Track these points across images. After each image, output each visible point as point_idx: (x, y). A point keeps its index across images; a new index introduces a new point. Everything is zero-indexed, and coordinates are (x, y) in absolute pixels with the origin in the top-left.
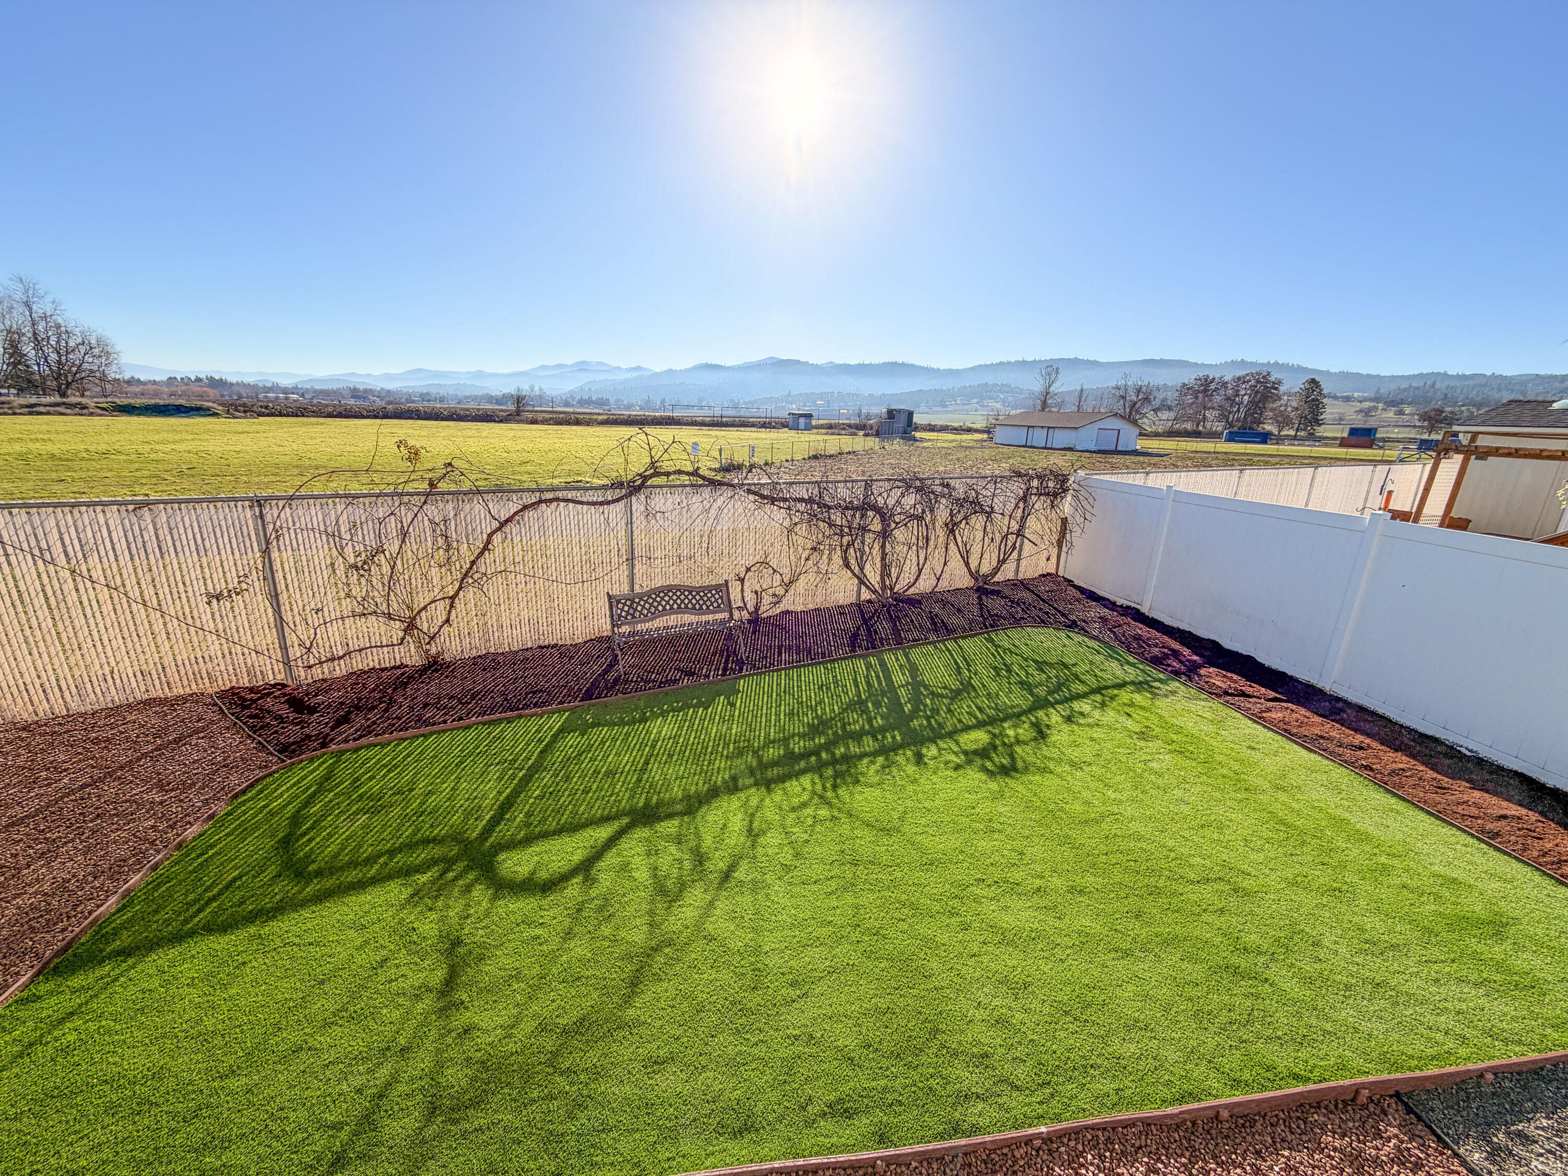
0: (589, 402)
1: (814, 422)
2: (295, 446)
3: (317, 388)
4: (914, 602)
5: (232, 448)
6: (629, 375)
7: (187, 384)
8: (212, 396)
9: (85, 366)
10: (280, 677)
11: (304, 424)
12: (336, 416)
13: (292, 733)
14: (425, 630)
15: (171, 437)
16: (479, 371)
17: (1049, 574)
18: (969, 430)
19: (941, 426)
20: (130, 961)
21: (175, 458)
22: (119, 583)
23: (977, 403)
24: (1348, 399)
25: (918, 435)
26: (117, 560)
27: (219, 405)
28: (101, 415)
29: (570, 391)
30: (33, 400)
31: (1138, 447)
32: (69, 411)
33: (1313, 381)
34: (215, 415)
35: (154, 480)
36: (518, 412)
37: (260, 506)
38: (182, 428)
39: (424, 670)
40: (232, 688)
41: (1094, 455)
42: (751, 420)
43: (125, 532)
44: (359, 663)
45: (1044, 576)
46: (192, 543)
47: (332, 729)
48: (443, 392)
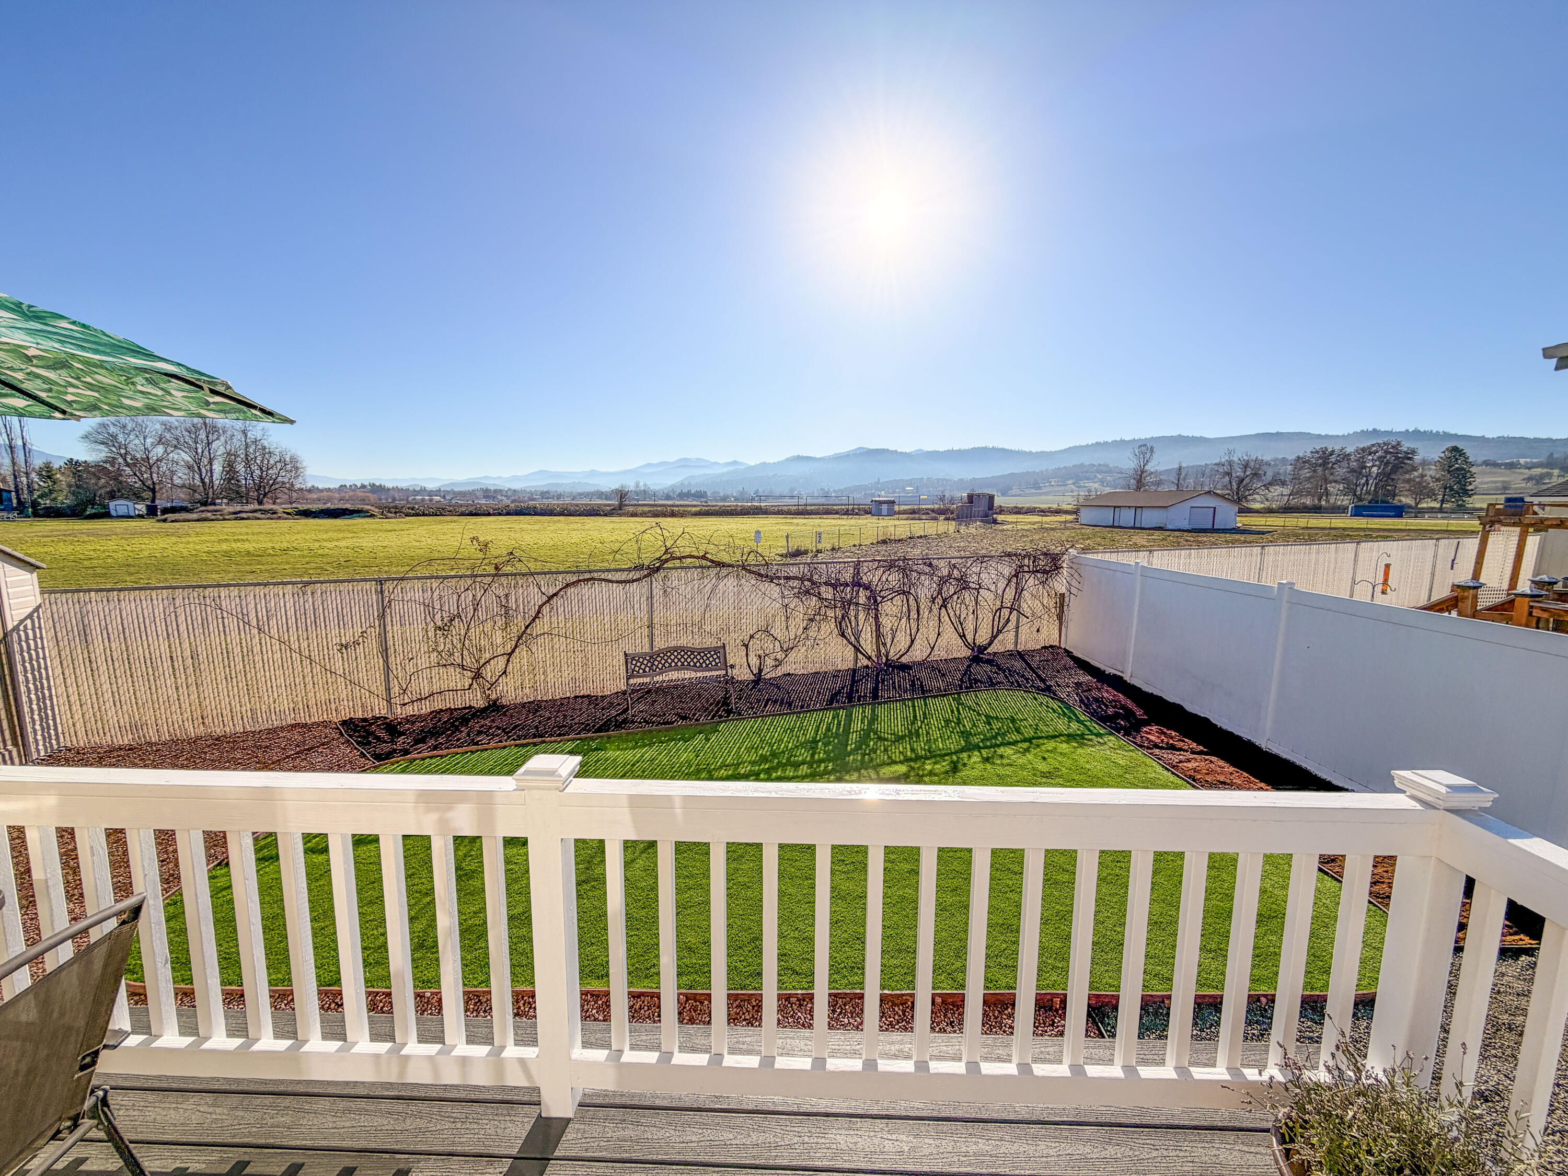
0: (688, 495)
1: (896, 508)
2: (429, 541)
3: (456, 490)
4: (905, 667)
5: (380, 544)
6: (725, 470)
7: (354, 491)
8: (372, 501)
9: (280, 479)
10: (384, 712)
11: (440, 522)
12: (468, 515)
13: (385, 748)
14: (489, 679)
15: (335, 535)
16: (592, 471)
17: (1051, 646)
18: (1058, 512)
19: (1028, 508)
20: (266, 863)
21: (336, 552)
22: (286, 638)
23: (1073, 484)
24: (1512, 466)
25: (1000, 518)
26: (288, 631)
27: (376, 507)
28: (286, 519)
29: (671, 486)
30: (239, 508)
31: (1239, 525)
32: (263, 516)
33: (1455, 449)
34: (372, 516)
35: (319, 571)
36: (621, 506)
37: (381, 584)
38: (345, 528)
39: (484, 710)
40: (351, 719)
41: (1186, 534)
42: (835, 507)
43: (295, 612)
44: (438, 704)
45: (1045, 648)
46: (335, 611)
47: (412, 746)
48: (560, 490)
